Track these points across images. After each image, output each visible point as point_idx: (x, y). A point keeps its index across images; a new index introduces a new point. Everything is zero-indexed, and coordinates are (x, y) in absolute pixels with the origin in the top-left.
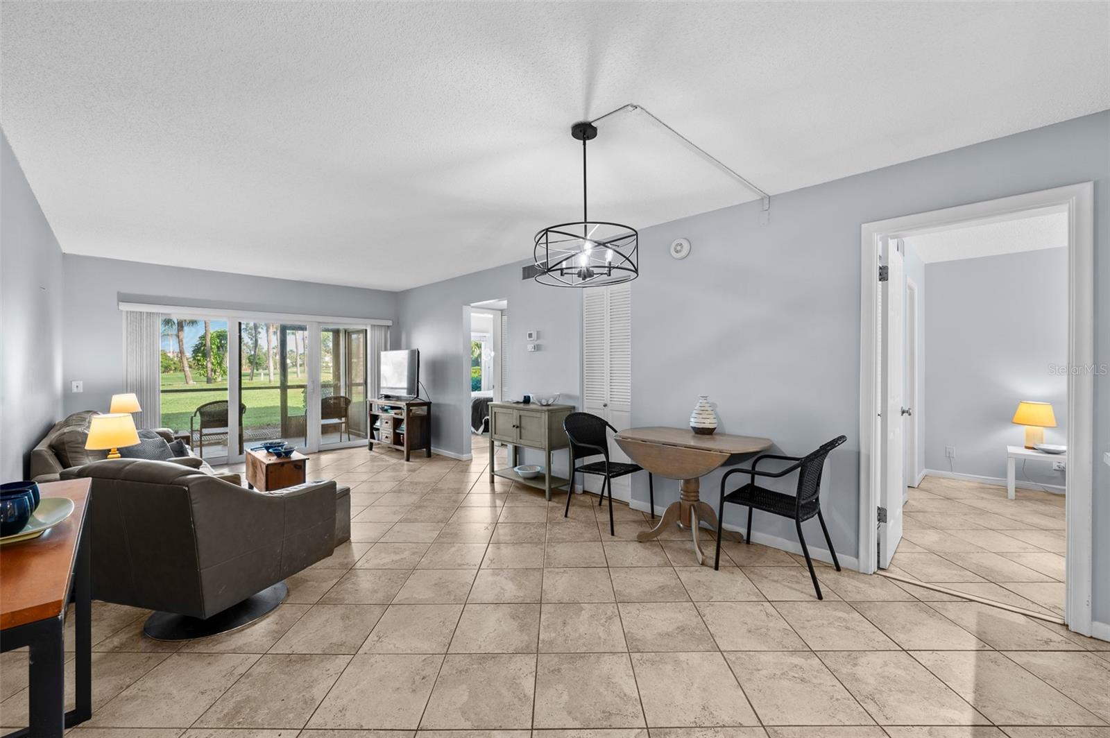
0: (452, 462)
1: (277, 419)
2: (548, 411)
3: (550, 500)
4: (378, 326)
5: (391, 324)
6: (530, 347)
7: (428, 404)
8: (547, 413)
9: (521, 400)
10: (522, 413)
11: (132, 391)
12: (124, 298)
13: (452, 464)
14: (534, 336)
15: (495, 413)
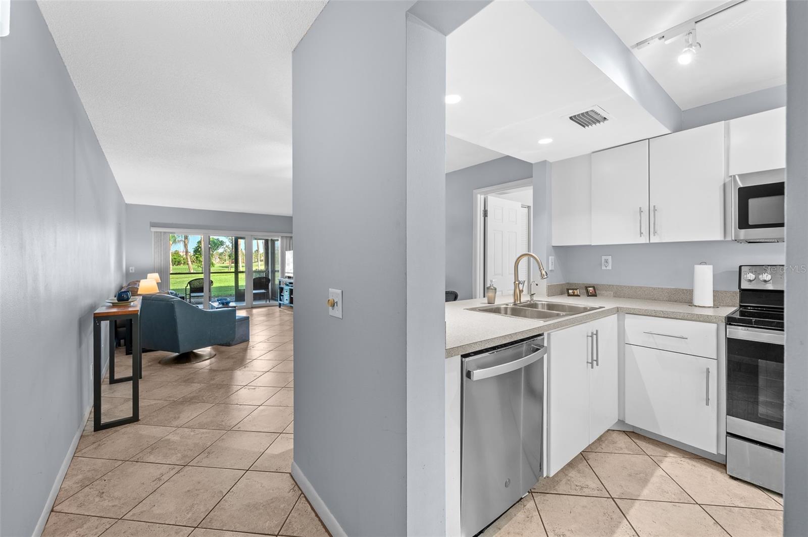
1: (233, 292)
4: (285, 236)
11: (156, 272)
12: (153, 225)
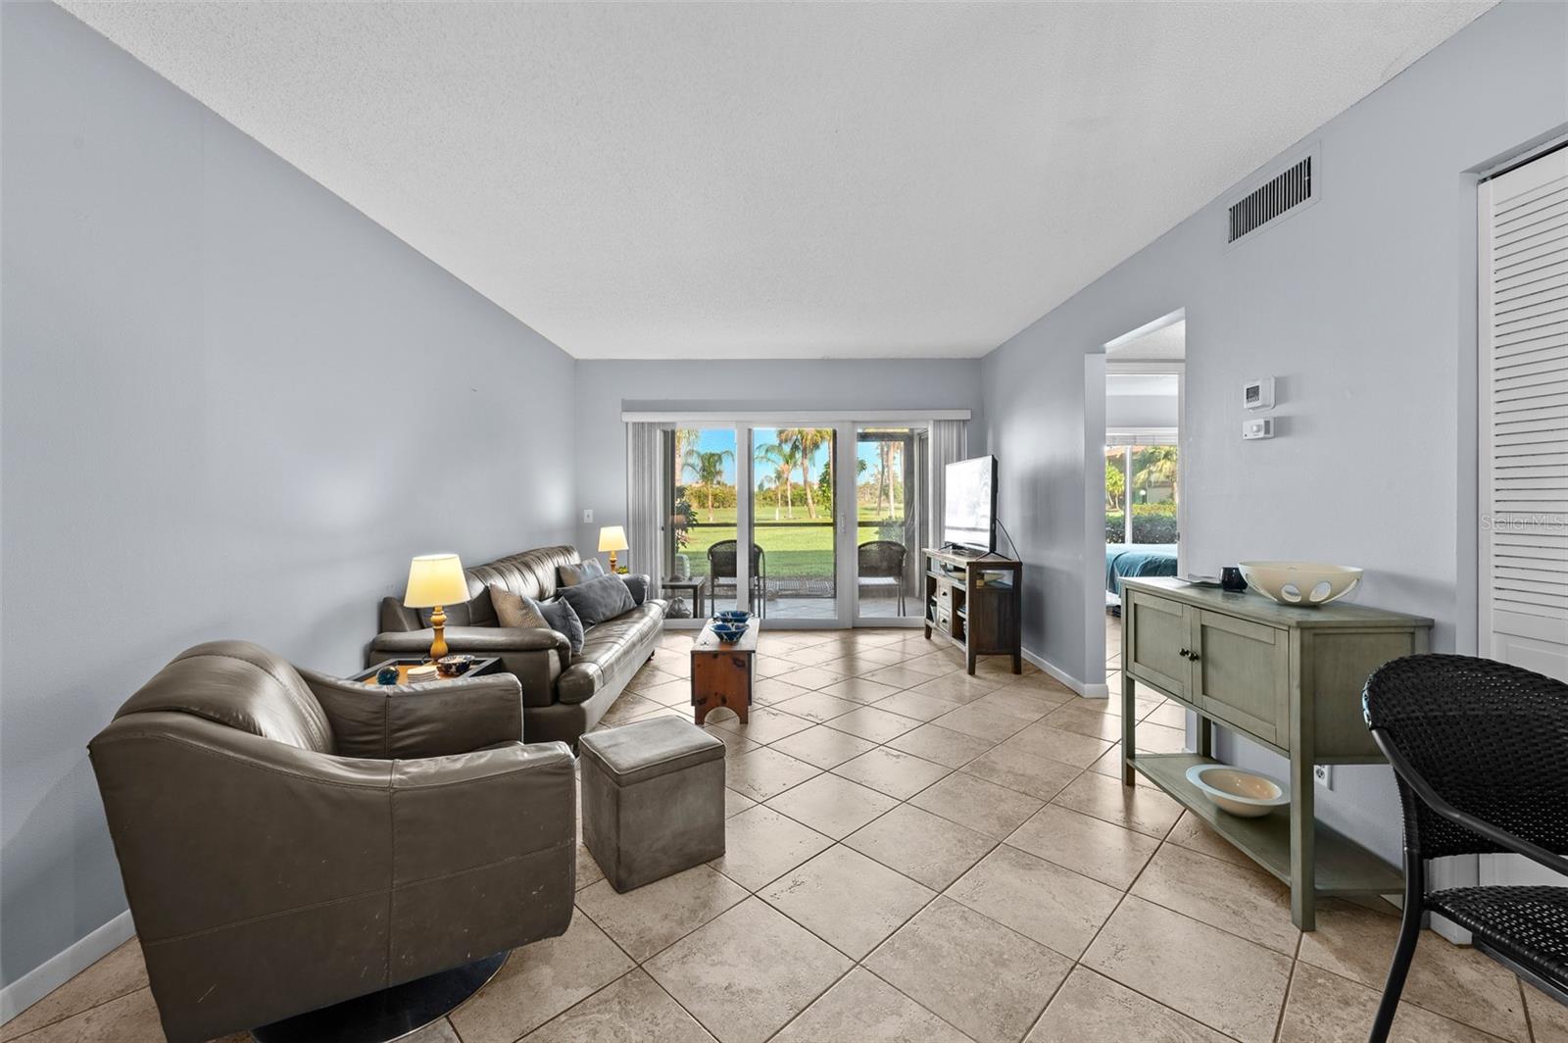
0: (1056, 695)
2: (1302, 627)
3: (1308, 926)
4: (945, 421)
5: (969, 417)
6: (1252, 426)
7: (1016, 567)
8: (1296, 634)
9: (1217, 577)
10: (1208, 619)
12: (629, 407)
13: (1055, 700)
14: (1267, 392)
15: (1135, 605)
